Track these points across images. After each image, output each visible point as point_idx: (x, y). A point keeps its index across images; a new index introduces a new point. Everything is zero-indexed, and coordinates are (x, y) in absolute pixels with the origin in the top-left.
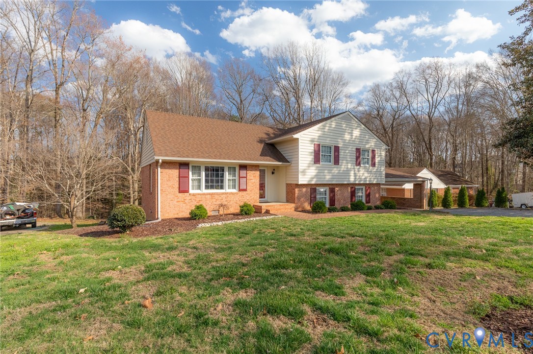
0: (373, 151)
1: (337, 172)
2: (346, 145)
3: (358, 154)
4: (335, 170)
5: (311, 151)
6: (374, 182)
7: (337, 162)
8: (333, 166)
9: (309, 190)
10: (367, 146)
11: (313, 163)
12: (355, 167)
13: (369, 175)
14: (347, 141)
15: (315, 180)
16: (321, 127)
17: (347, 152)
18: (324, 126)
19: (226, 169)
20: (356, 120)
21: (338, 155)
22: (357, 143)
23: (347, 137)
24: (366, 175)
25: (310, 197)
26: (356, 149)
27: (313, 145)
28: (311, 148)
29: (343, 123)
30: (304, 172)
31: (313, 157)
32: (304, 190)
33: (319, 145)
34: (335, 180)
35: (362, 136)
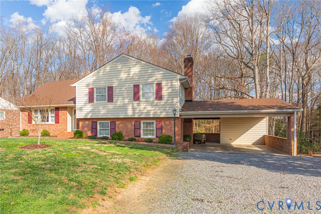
0: (159, 86)
1: (111, 108)
2: (122, 83)
3: (136, 89)
4: (111, 106)
5: (86, 94)
6: (162, 116)
7: (110, 99)
8: (107, 104)
9: (91, 123)
10: (149, 81)
11: (88, 102)
12: (134, 102)
13: (153, 109)
14: (123, 80)
15: (90, 115)
16: (96, 74)
17: (123, 89)
18: (98, 72)
20: (134, 59)
21: (112, 94)
22: (136, 79)
23: (123, 76)
24: (149, 108)
25: (91, 128)
26: (134, 86)
27: (88, 89)
28: (87, 91)
29: (118, 65)
30: (81, 109)
31: (88, 98)
33: (93, 88)
35: (143, 72)
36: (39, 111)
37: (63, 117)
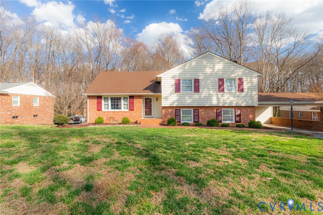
0: (240, 79)
1: (197, 97)
2: (207, 77)
3: (220, 83)
4: (196, 96)
5: (172, 84)
6: (243, 105)
7: (197, 89)
8: (193, 94)
9: (174, 110)
10: (232, 76)
11: (174, 92)
12: (219, 93)
13: (236, 99)
14: (208, 74)
15: (176, 103)
16: (182, 67)
17: (208, 82)
18: (185, 66)
19: (122, 98)
20: (218, 57)
21: (199, 86)
22: (220, 74)
23: (208, 71)
24: (232, 99)
25: (175, 115)
26: (219, 79)
27: (174, 80)
28: (173, 82)
29: (203, 61)
30: (166, 98)
31: (174, 88)
32: (170, 110)
33: (179, 80)
34: (195, 103)
35: (226, 68)
36: (109, 99)
37: (138, 105)
